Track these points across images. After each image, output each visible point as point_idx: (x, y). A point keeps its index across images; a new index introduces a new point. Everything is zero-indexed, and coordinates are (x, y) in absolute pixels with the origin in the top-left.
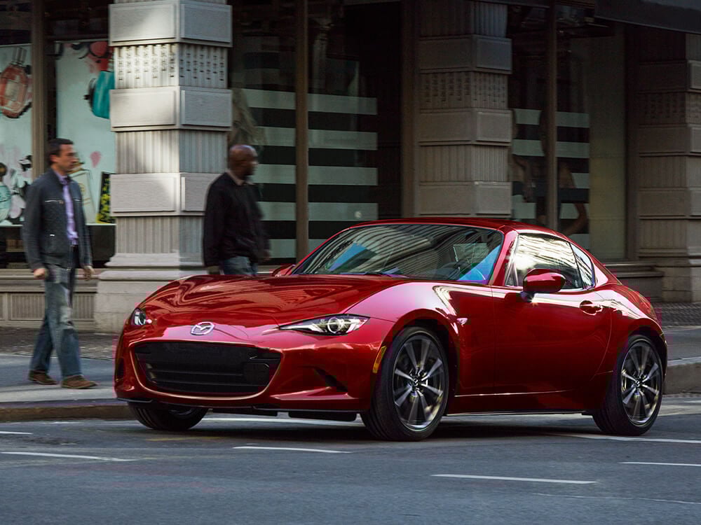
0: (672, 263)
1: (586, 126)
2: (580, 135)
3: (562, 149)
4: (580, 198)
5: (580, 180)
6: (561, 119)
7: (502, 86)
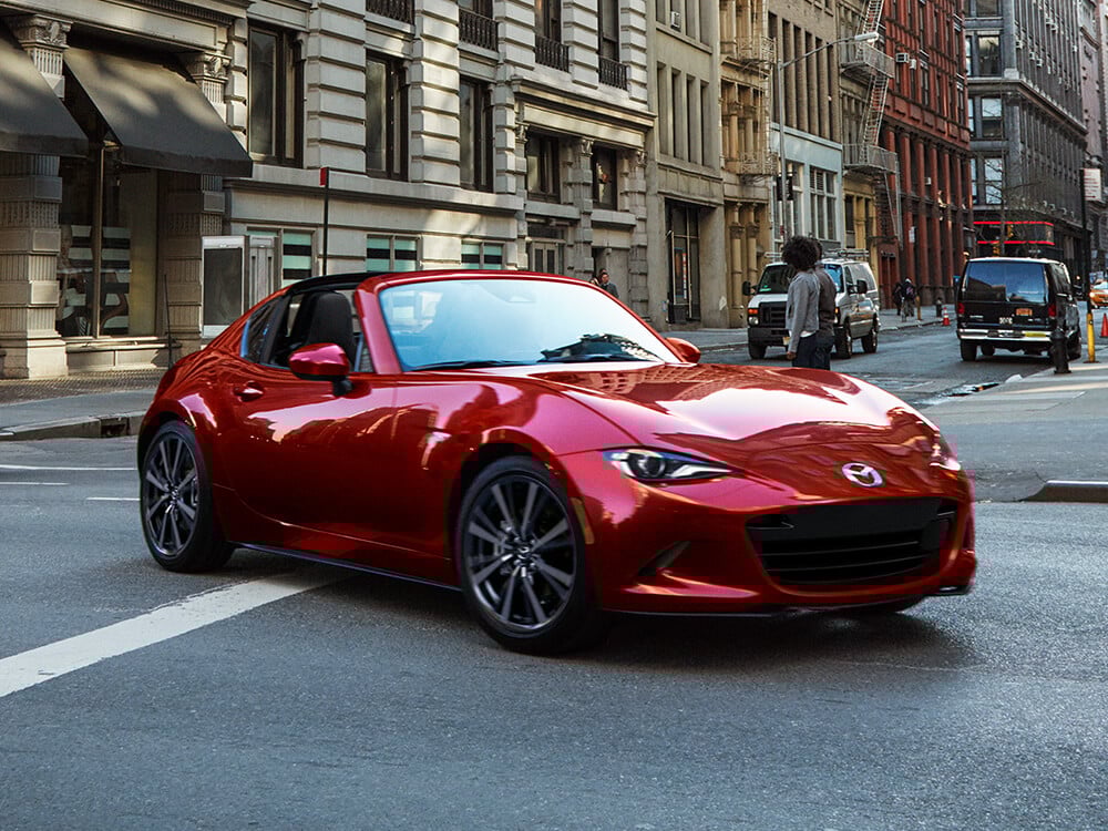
0: (188, 336)
1: (129, 237)
2: (123, 244)
3: (109, 254)
4: (123, 289)
5: (122, 276)
6: (110, 233)
7: (55, 212)
